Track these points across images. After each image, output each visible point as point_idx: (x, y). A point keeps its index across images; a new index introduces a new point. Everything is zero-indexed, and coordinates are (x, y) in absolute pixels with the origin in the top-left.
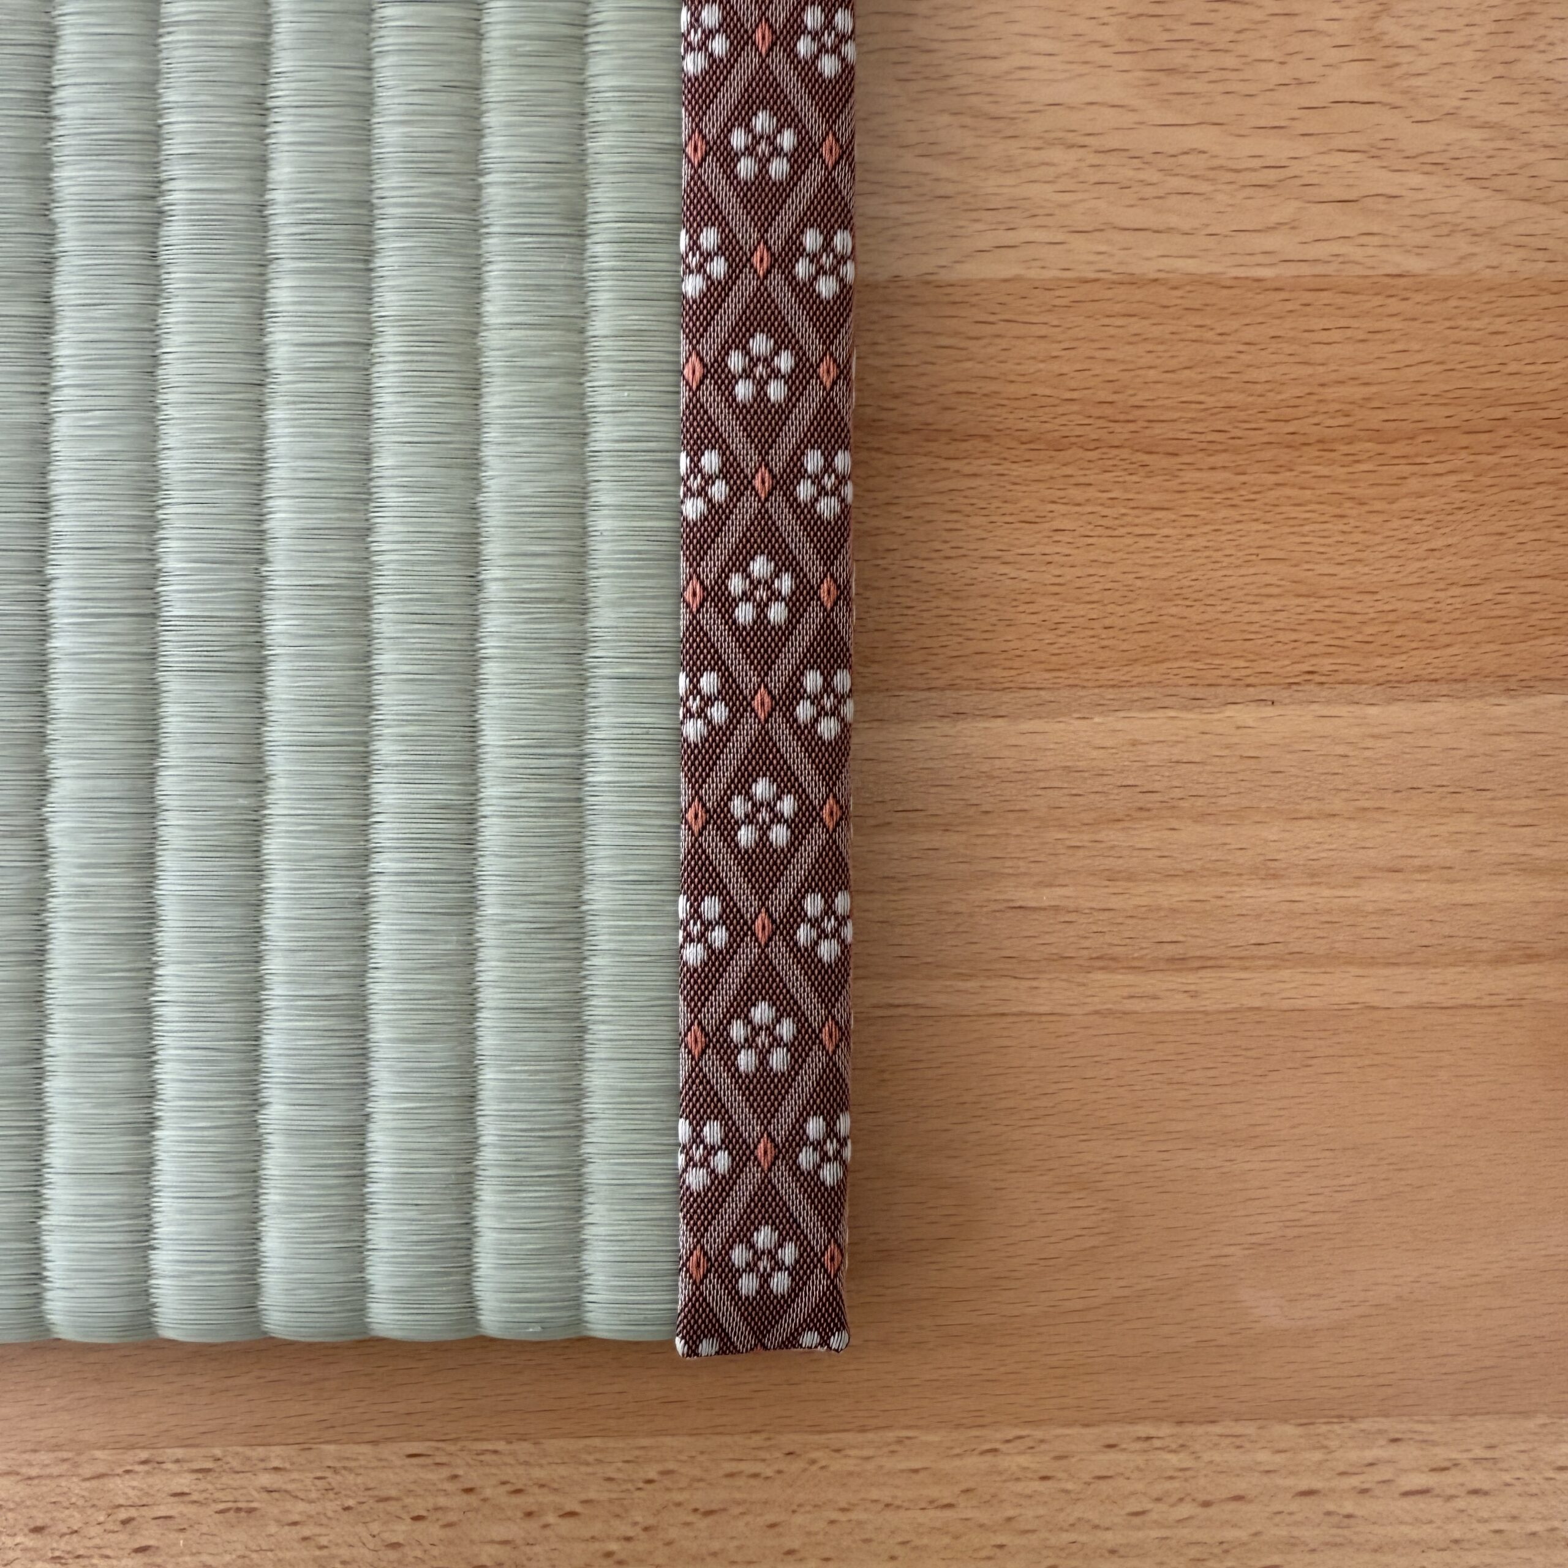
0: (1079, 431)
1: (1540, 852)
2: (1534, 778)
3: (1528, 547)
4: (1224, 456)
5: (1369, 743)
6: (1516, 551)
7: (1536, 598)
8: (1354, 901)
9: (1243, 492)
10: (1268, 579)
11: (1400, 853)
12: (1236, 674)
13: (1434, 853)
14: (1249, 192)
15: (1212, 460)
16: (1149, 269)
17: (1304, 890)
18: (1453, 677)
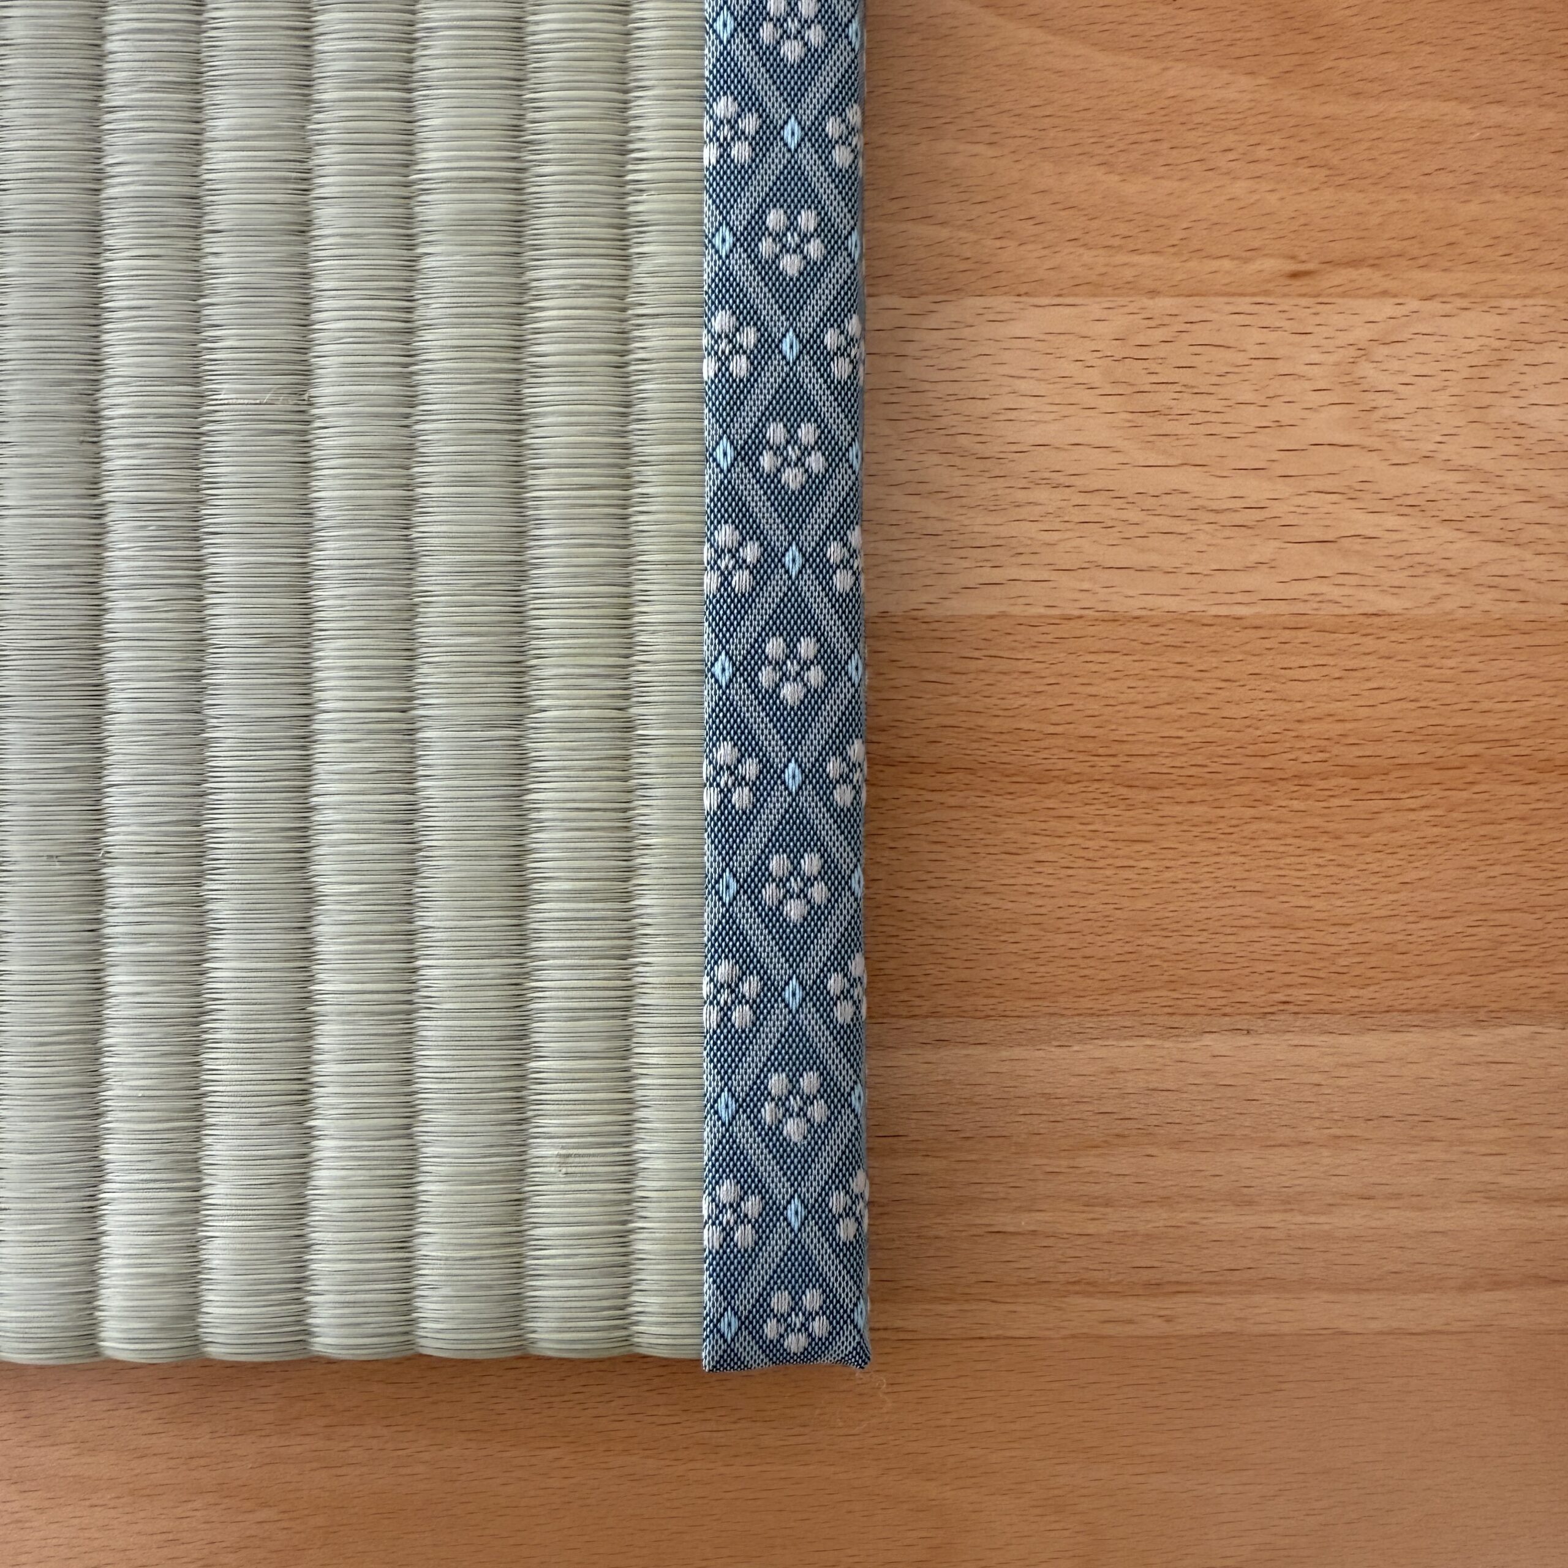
0: (1060, 764)
1: (1506, 1180)
2: (1503, 1107)
3: (1499, 881)
4: (1203, 790)
5: (1343, 1072)
6: (1487, 885)
7: (1506, 930)
8: (1327, 1227)
9: (1220, 826)
10: (1244, 911)
11: (1372, 1180)
12: (1213, 1004)
13: (1404, 1180)
14: (1227, 532)
15: (1191, 794)
16: (1134, 607)
17: (1278, 1217)
18: (1425, 1007)
